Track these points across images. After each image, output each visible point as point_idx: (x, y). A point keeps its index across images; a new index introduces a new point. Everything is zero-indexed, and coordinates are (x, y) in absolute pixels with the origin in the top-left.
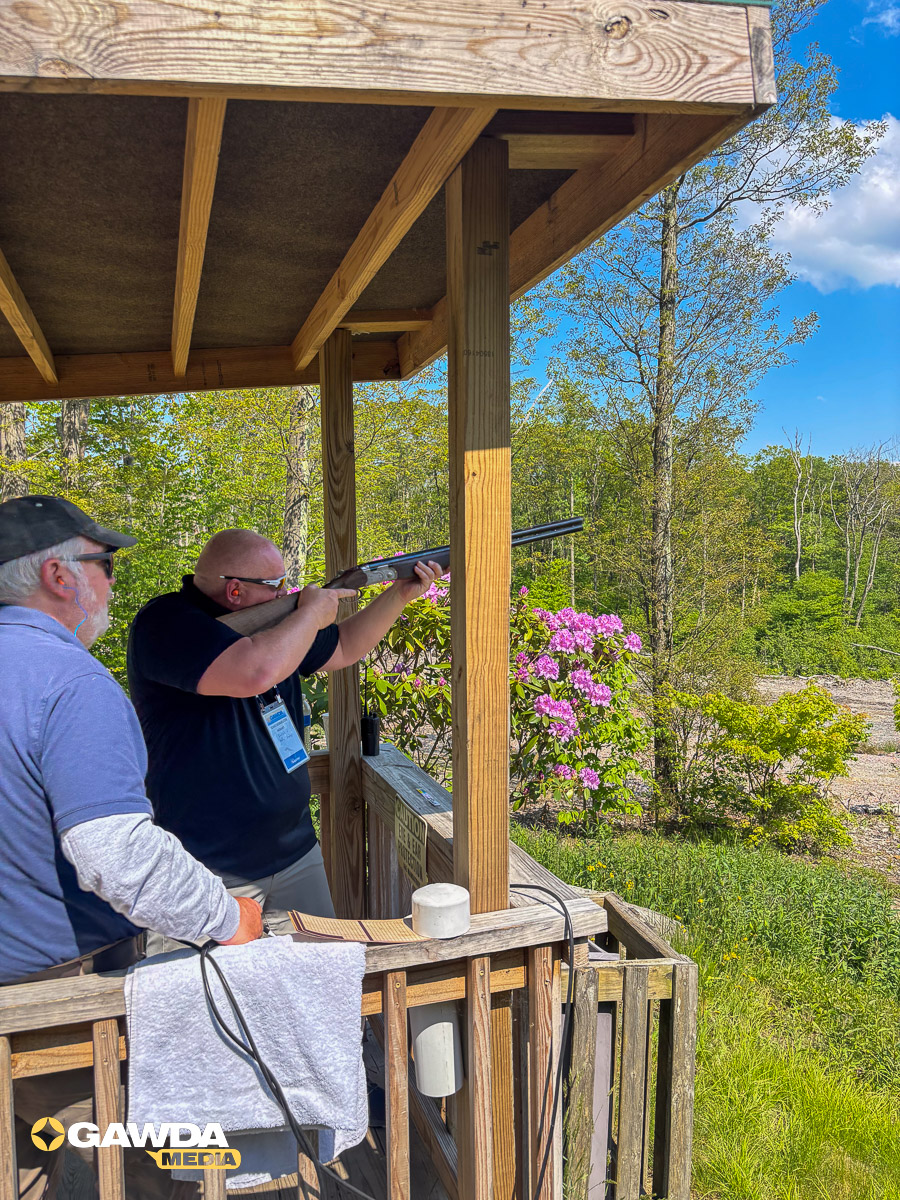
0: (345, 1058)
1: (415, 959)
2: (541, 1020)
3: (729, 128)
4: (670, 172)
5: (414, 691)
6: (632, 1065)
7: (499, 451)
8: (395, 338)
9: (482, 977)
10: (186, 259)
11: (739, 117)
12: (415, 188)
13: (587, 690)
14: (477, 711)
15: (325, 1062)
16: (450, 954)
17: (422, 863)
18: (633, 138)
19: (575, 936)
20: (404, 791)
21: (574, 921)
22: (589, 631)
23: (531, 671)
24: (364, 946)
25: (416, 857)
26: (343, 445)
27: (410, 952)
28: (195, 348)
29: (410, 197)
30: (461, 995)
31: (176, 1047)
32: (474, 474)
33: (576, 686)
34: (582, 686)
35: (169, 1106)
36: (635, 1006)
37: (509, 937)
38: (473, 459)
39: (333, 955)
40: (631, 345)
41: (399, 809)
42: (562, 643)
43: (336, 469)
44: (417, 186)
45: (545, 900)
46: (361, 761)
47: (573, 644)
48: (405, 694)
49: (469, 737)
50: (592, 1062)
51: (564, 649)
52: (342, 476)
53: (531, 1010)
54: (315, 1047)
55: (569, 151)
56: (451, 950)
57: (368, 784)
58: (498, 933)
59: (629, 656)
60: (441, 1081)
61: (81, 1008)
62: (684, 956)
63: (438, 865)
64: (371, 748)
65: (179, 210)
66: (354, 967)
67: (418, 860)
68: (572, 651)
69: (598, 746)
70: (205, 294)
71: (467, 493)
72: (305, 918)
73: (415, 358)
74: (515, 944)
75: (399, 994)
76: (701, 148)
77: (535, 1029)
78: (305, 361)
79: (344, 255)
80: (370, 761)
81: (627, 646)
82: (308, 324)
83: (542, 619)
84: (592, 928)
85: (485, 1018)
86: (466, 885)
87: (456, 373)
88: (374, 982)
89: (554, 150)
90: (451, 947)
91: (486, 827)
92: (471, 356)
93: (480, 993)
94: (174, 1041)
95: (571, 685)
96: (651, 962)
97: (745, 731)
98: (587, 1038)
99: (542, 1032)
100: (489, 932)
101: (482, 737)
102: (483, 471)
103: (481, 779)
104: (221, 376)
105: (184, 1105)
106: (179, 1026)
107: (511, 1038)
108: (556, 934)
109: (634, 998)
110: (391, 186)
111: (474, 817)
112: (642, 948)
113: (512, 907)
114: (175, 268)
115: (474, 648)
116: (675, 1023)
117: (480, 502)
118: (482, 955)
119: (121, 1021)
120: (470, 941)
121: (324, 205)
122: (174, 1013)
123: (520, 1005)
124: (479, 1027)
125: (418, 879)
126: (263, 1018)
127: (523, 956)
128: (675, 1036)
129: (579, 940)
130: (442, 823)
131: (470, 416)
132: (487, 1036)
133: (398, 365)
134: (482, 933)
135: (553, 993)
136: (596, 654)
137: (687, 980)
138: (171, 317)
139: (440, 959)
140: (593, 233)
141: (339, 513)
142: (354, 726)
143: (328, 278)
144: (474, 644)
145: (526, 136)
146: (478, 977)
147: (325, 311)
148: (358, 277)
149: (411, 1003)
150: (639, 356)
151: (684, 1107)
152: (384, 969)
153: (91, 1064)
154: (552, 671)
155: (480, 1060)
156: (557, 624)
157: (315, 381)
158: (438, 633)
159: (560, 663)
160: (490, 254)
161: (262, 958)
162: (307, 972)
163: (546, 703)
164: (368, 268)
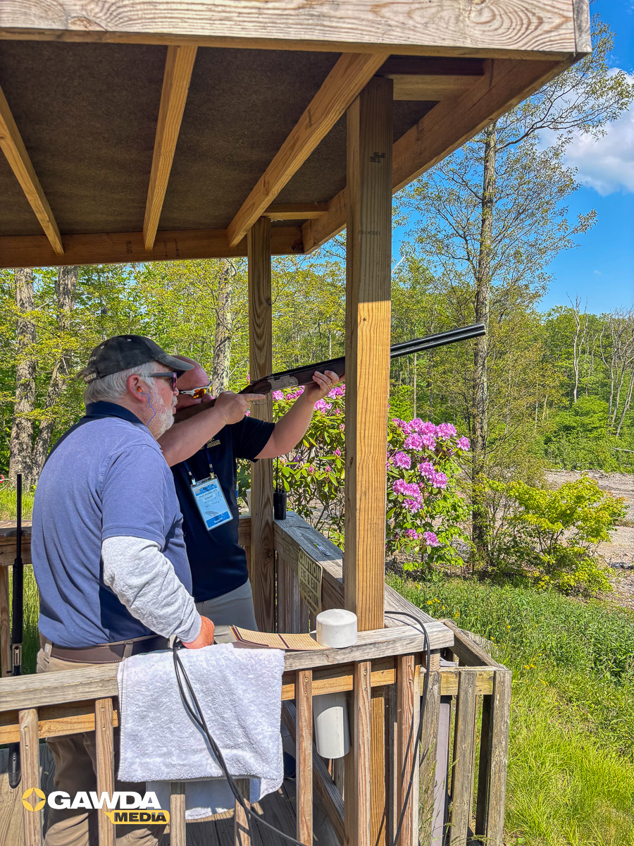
0: (270, 730)
1: (319, 662)
2: (406, 707)
3: (555, 71)
4: (510, 103)
5: (308, 475)
6: (463, 741)
7: (383, 303)
8: (299, 224)
9: (365, 676)
10: (160, 165)
11: (563, 62)
12: (325, 113)
13: (431, 477)
14: (363, 488)
15: (256, 731)
16: (343, 659)
17: (319, 595)
18: (483, 78)
19: (431, 648)
20: (305, 545)
21: (430, 639)
22: (432, 435)
23: (391, 463)
24: (283, 652)
25: (313, 591)
26: (264, 301)
27: (315, 657)
28: (161, 230)
29: (320, 121)
30: (350, 688)
31: (153, 719)
32: (364, 320)
33: (423, 474)
34: (427, 474)
35: (148, 760)
36: (467, 699)
37: (385, 648)
38: (364, 309)
39: (262, 658)
40: (461, 232)
41: (301, 557)
42: (413, 444)
43: (258, 317)
44: (326, 112)
45: (409, 622)
46: (273, 523)
47: (421, 444)
48: (303, 477)
49: (358, 507)
50: (435, 737)
51: (414, 448)
52: (263, 322)
53: (399, 700)
54: (250, 721)
55: (436, 87)
56: (344, 656)
57: (278, 539)
58: (377, 645)
59: (460, 453)
60: (334, 747)
61: (87, 690)
62: (502, 665)
63: (330, 596)
64: (280, 514)
65: (155, 129)
66: (277, 666)
67: (315, 593)
68: (421, 449)
69: (432, 517)
70: (170, 192)
71: (359, 333)
72: (240, 630)
73: (315, 239)
74: (389, 653)
75: (307, 686)
76: (533, 85)
77: (401, 713)
78: (237, 240)
79: (269, 163)
80: (279, 523)
81: (459, 446)
82: (240, 213)
83: (400, 426)
84: (443, 643)
85: (367, 704)
86: (354, 610)
87: (353, 247)
88: (290, 677)
89: (425, 86)
90: (344, 654)
91: (368, 570)
92: (364, 235)
93: (364, 687)
94: (152, 715)
95: (419, 473)
96: (478, 669)
97: (538, 510)
98: (432, 721)
99: (406, 717)
100: (371, 644)
101: (367, 507)
102: (371, 317)
103: (366, 536)
104: (177, 250)
105: (158, 760)
106: (155, 705)
107: (384, 719)
108: (418, 647)
109: (466, 694)
110: (306, 112)
111: (361, 563)
112: (470, 658)
113: (386, 627)
114: (150, 172)
115: (363, 443)
116: (495, 712)
117: (368, 339)
118: (365, 661)
119: (115, 700)
120: (357, 650)
121: (258, 126)
122: (151, 695)
123: (390, 696)
124: (362, 710)
125: (315, 606)
126: (213, 700)
127: (394, 662)
128: (494, 721)
129: (433, 652)
130: (334, 568)
131: (363, 277)
132: (368, 717)
133: (302, 243)
134: (366, 645)
135: (413, 688)
136: (437, 451)
137: (504, 682)
138: (145, 207)
139: (336, 662)
140: (450, 147)
141: (260, 348)
142: (268, 499)
143: (256, 180)
144: (363, 441)
145: (406, 76)
146: (362, 676)
147: (254, 204)
148: (279, 179)
149: (315, 692)
150: (466, 241)
151: (500, 771)
152: (297, 668)
153: (94, 729)
154: (406, 462)
155: (363, 733)
156: (409, 429)
157: (245, 255)
158: (326, 434)
159: (412, 457)
160: (379, 162)
161: (213, 658)
162: (242, 668)
163: (401, 485)
164: (287, 172)
